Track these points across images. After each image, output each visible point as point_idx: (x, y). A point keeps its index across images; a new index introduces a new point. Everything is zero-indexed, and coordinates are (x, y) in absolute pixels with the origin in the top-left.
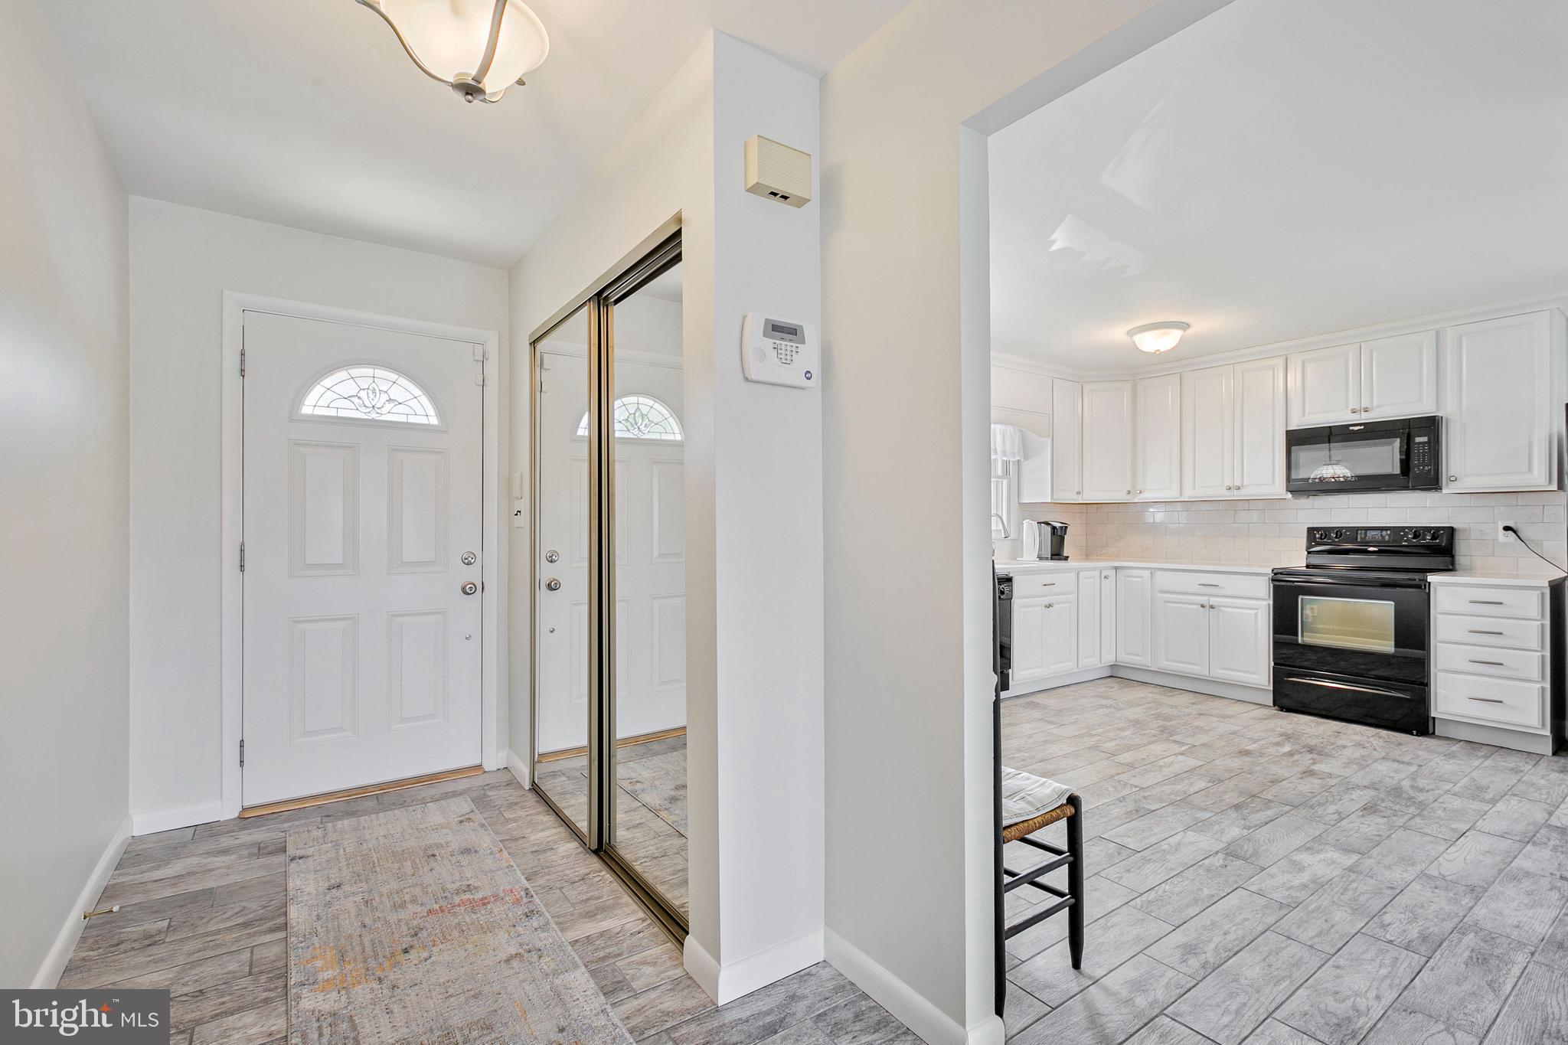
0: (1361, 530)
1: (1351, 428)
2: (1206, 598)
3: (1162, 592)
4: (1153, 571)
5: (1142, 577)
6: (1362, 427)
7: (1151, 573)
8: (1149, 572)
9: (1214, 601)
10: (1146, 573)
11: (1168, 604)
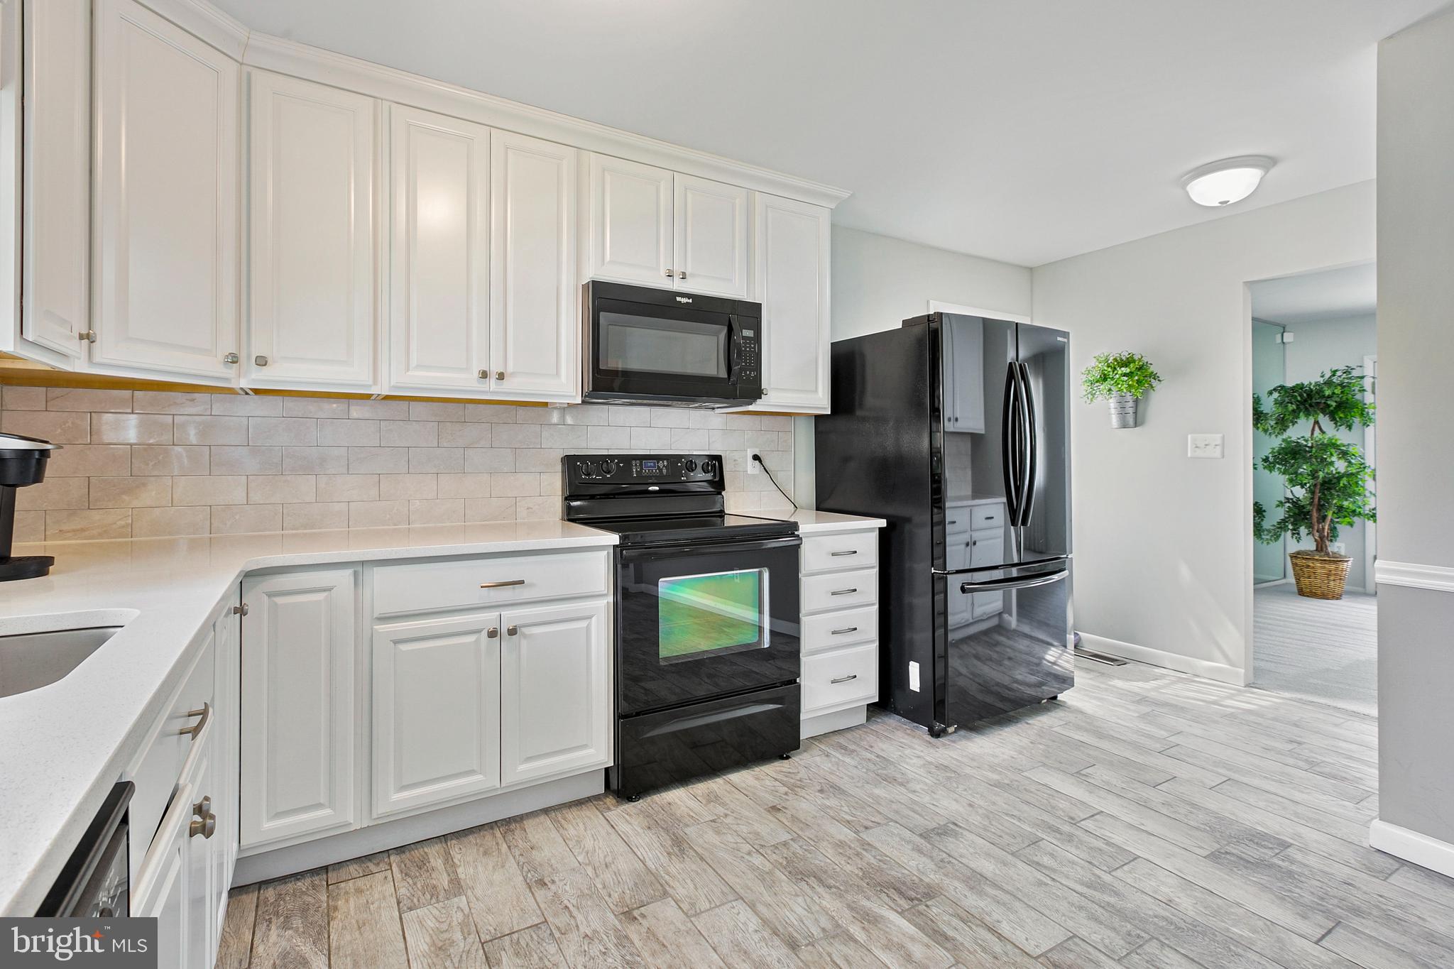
0: (635, 460)
1: (678, 299)
2: (494, 615)
3: (384, 619)
4: (360, 569)
5: (329, 589)
6: (691, 301)
7: (356, 574)
8: (348, 573)
9: (511, 617)
10: (344, 578)
11: (404, 647)
